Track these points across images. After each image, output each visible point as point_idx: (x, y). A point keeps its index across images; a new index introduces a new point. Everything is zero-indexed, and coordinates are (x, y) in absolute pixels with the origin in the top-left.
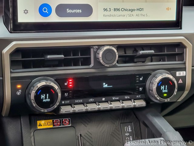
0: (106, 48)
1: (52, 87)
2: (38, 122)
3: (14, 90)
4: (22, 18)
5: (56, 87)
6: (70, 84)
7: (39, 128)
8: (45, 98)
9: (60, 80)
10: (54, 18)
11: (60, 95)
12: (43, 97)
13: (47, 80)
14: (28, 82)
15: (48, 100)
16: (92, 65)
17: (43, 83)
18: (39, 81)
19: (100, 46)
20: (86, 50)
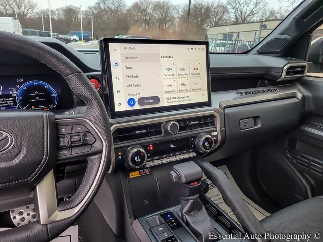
0: (171, 123)
1: (140, 152)
2: (130, 174)
3: (117, 156)
4: (118, 109)
5: (144, 151)
6: (151, 147)
7: (131, 177)
8: (138, 159)
9: (145, 146)
10: (137, 107)
11: (146, 155)
12: (136, 158)
13: (137, 147)
14: (124, 150)
15: (139, 160)
16: (163, 134)
17: (135, 150)
18: (132, 149)
19: (167, 122)
20: (158, 125)
